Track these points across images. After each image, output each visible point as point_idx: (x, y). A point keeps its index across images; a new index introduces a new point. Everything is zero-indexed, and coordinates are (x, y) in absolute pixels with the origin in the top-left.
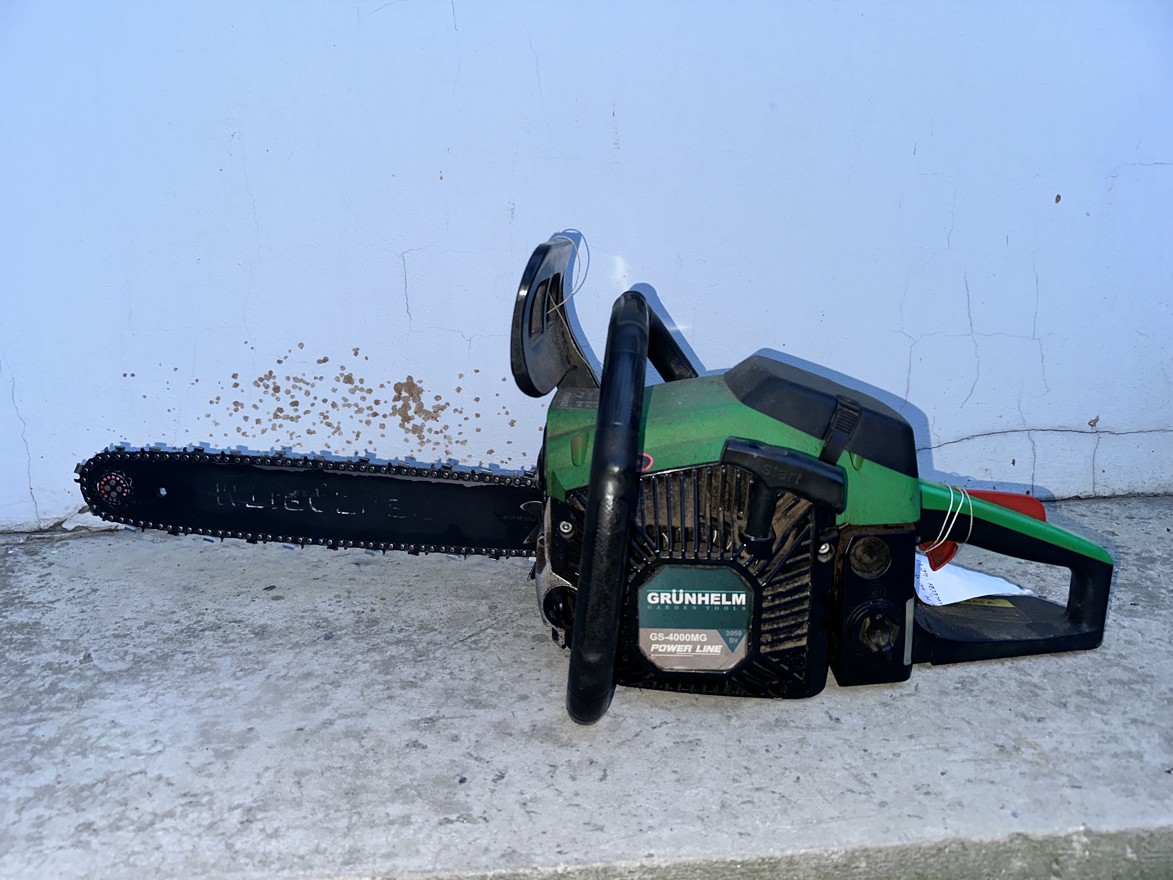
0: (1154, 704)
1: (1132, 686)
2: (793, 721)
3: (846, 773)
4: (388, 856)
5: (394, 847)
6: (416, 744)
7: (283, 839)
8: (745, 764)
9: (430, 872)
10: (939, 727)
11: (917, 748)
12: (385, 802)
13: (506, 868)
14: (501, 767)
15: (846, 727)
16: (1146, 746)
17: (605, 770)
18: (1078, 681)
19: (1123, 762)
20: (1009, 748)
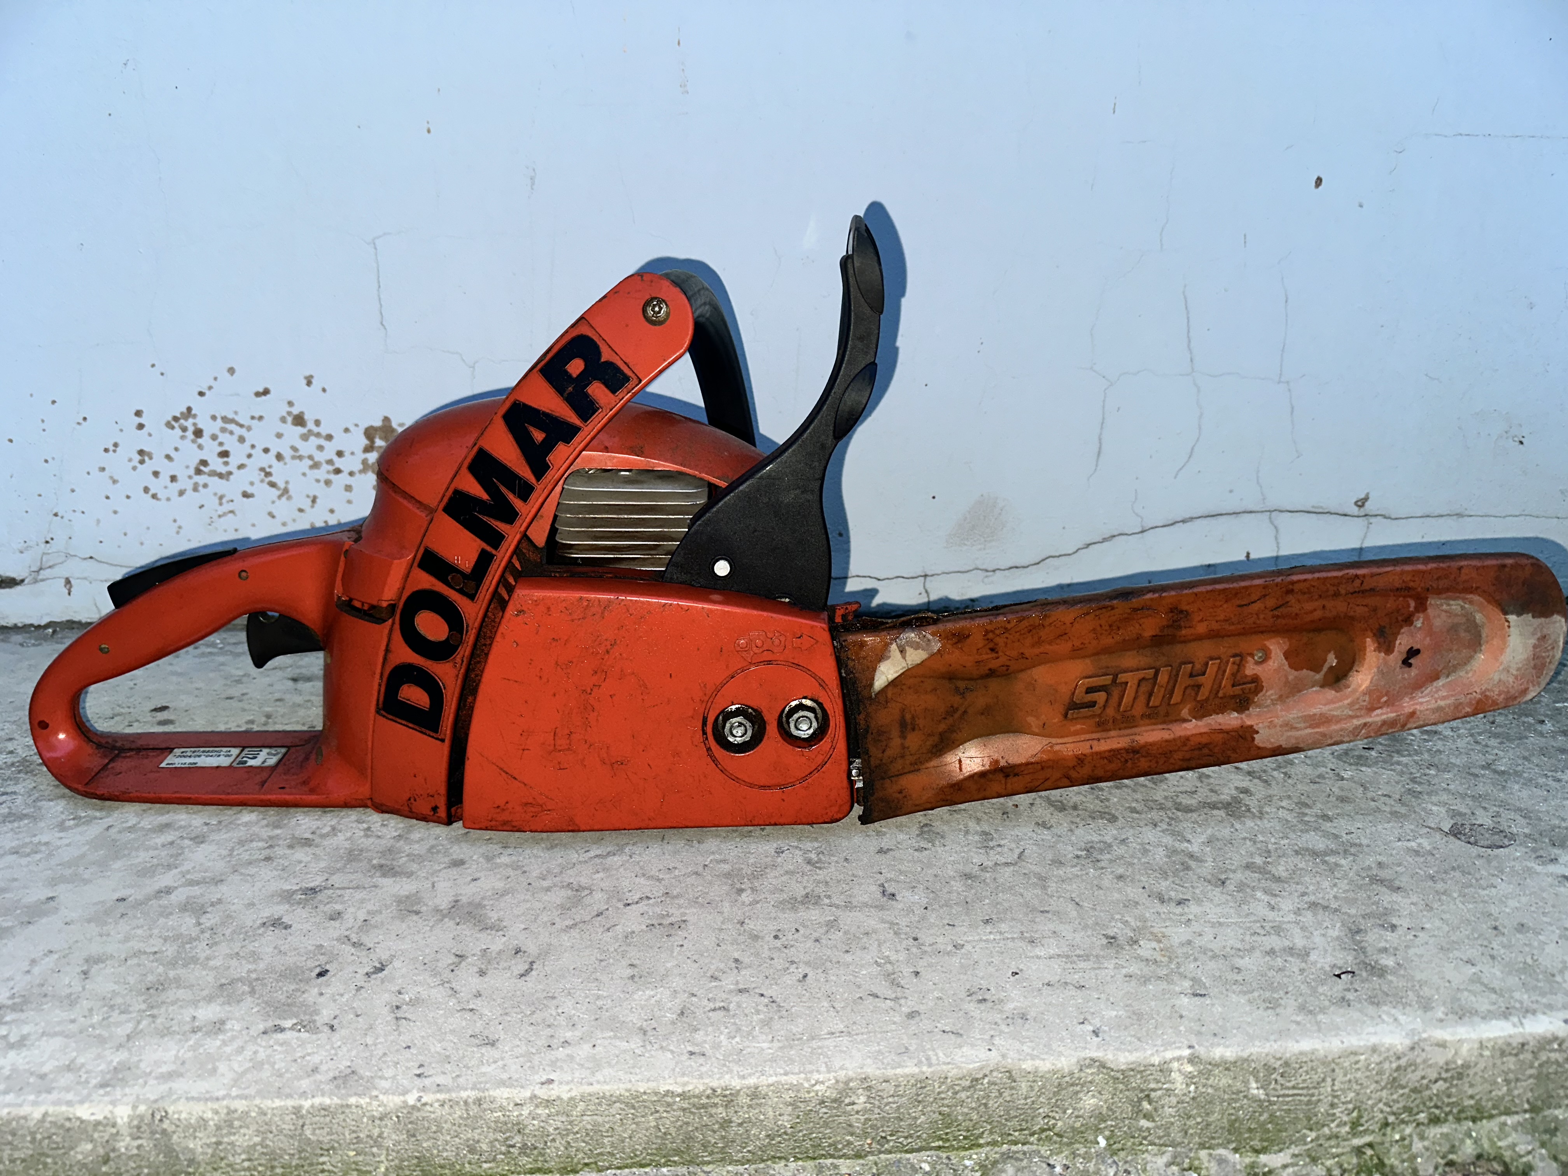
0: (1351, 882)
1: (1327, 858)
2: (829, 897)
3: (875, 969)
4: (170, 1076)
5: (183, 1063)
6: (277, 923)
7: (29, 1050)
8: (736, 955)
9: (218, 1099)
10: (1034, 910)
11: (992, 937)
12: (199, 1001)
13: (331, 1094)
14: (384, 957)
15: (900, 906)
16: (1317, 939)
17: (532, 963)
18: (1252, 849)
19: (1279, 962)
20: (1122, 940)
